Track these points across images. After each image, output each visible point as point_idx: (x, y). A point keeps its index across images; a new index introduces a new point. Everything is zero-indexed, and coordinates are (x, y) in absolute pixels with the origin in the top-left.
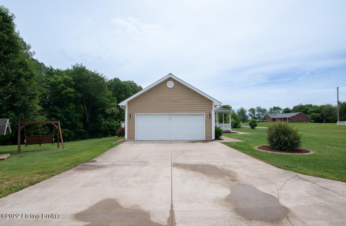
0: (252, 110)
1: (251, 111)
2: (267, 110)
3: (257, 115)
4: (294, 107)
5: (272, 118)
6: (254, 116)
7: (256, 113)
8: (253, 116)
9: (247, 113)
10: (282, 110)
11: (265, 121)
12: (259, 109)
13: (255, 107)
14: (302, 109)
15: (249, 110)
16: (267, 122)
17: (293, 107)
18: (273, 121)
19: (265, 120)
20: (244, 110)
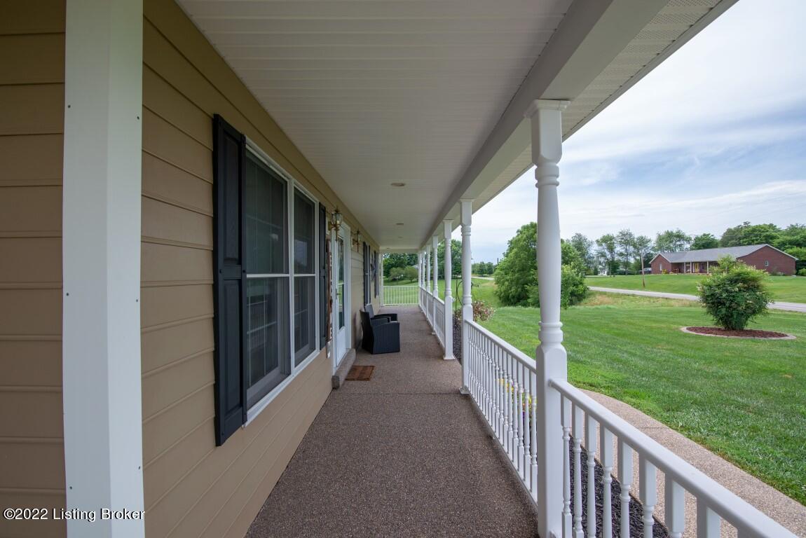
0: (608, 241)
1: (604, 244)
2: (650, 241)
3: (621, 254)
4: (729, 231)
5: (672, 263)
6: (613, 258)
7: (618, 249)
8: (609, 256)
9: (594, 250)
10: (688, 240)
11: (650, 272)
12: (627, 239)
13: (615, 233)
14: (756, 236)
15: (597, 241)
16: (655, 273)
17: (725, 231)
18: (675, 272)
19: (650, 269)
20: (585, 240)
